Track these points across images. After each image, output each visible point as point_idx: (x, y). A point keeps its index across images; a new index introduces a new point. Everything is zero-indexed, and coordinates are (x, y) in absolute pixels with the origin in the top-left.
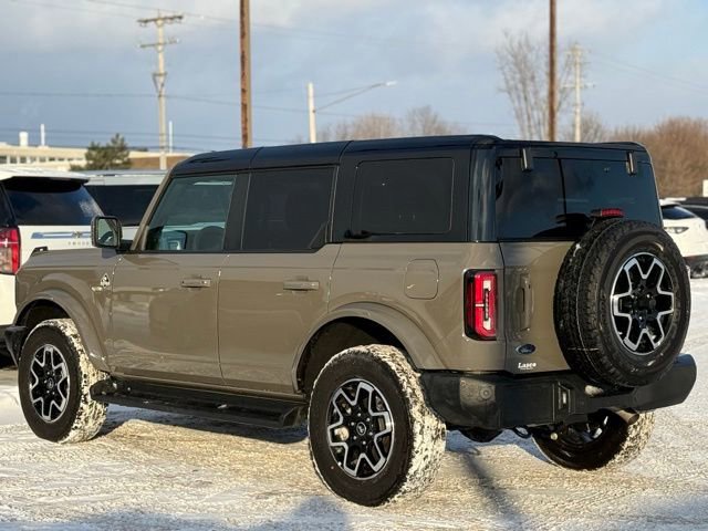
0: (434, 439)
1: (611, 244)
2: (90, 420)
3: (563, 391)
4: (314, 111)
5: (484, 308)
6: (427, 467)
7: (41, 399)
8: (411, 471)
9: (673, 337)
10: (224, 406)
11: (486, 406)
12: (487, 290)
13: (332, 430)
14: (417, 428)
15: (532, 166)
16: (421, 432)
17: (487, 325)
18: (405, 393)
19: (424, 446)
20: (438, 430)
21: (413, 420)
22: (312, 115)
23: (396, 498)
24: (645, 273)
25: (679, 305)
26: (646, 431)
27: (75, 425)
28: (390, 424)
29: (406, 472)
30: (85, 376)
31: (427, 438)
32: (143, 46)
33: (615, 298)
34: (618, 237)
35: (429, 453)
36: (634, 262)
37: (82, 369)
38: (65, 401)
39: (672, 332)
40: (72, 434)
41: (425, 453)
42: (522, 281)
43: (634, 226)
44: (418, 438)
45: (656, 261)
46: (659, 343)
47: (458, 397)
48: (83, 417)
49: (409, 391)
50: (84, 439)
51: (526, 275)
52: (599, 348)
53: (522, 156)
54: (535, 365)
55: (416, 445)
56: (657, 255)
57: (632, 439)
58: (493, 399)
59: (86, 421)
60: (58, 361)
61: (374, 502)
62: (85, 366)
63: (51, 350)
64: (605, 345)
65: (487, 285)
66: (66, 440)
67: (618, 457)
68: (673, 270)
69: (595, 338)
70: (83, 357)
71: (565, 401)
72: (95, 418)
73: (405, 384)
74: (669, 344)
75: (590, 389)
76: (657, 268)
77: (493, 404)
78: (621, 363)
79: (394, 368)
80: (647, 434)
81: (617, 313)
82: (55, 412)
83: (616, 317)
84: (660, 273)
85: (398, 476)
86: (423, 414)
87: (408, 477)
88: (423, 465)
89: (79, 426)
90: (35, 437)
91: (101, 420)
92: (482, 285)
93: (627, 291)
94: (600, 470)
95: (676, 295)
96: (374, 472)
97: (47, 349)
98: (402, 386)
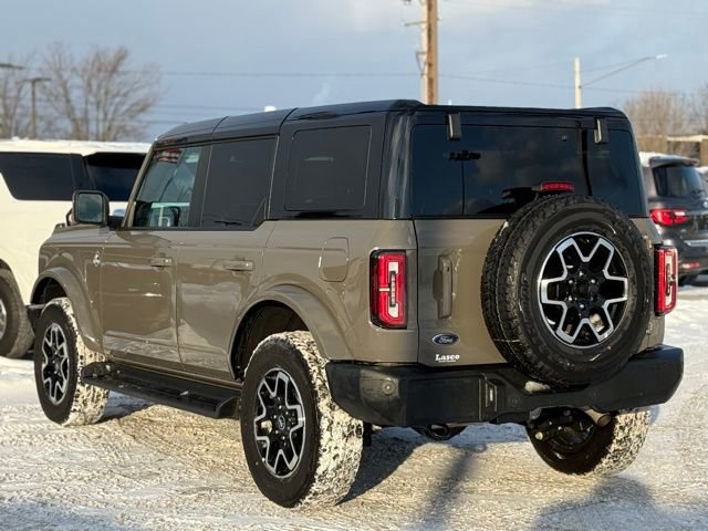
0: (346, 437)
1: (539, 222)
2: (89, 403)
3: (490, 387)
4: (580, 87)
5: (390, 293)
6: (339, 467)
7: (49, 379)
8: (320, 471)
9: (626, 328)
10: (186, 393)
11: (389, 402)
12: (394, 272)
13: (259, 423)
14: (324, 424)
15: (459, 134)
16: (330, 429)
17: (394, 312)
18: (313, 386)
19: (333, 444)
20: (350, 426)
21: (320, 415)
22: (578, 91)
23: (307, 499)
24: (586, 255)
25: (635, 293)
26: (637, 433)
27: (73, 408)
28: (302, 419)
29: (314, 473)
30: (82, 357)
31: (337, 435)
32: (407, 25)
33: (543, 283)
34: (548, 214)
35: (340, 452)
36: (571, 242)
37: (79, 350)
38: (65, 382)
39: (624, 323)
40: (72, 417)
41: (334, 452)
42: (440, 263)
43: (571, 202)
44: (326, 435)
45: (601, 241)
46: (606, 335)
47: (358, 391)
48: (80, 399)
49: (319, 382)
50: (88, 422)
51: (446, 256)
52: (522, 339)
53: (447, 123)
54: (457, 357)
55: (323, 442)
56: (604, 235)
57: (620, 442)
58: (397, 394)
59: (85, 405)
60: (61, 341)
61: (289, 503)
62: (80, 346)
63: (56, 330)
64: (529, 336)
65: (394, 267)
66: (68, 422)
67: (605, 461)
68: (627, 252)
69: (516, 327)
70: (79, 339)
71: (491, 399)
72: (95, 400)
73: (315, 376)
74: (620, 336)
75: (531, 386)
76: (603, 249)
77: (396, 399)
78: (550, 358)
79: (306, 357)
80: (639, 436)
81: (545, 300)
82: (59, 394)
83: (544, 305)
84: (608, 256)
85: (307, 476)
86: (332, 408)
87: (316, 477)
88: (333, 464)
89: (77, 409)
90: (46, 418)
91: (102, 403)
92: (386, 267)
93: (560, 275)
94: (588, 475)
95: (632, 281)
96: (289, 471)
97: (53, 329)
98: (311, 378)
